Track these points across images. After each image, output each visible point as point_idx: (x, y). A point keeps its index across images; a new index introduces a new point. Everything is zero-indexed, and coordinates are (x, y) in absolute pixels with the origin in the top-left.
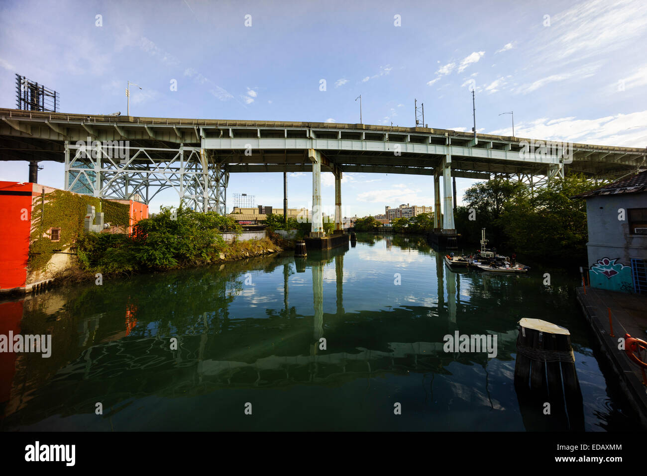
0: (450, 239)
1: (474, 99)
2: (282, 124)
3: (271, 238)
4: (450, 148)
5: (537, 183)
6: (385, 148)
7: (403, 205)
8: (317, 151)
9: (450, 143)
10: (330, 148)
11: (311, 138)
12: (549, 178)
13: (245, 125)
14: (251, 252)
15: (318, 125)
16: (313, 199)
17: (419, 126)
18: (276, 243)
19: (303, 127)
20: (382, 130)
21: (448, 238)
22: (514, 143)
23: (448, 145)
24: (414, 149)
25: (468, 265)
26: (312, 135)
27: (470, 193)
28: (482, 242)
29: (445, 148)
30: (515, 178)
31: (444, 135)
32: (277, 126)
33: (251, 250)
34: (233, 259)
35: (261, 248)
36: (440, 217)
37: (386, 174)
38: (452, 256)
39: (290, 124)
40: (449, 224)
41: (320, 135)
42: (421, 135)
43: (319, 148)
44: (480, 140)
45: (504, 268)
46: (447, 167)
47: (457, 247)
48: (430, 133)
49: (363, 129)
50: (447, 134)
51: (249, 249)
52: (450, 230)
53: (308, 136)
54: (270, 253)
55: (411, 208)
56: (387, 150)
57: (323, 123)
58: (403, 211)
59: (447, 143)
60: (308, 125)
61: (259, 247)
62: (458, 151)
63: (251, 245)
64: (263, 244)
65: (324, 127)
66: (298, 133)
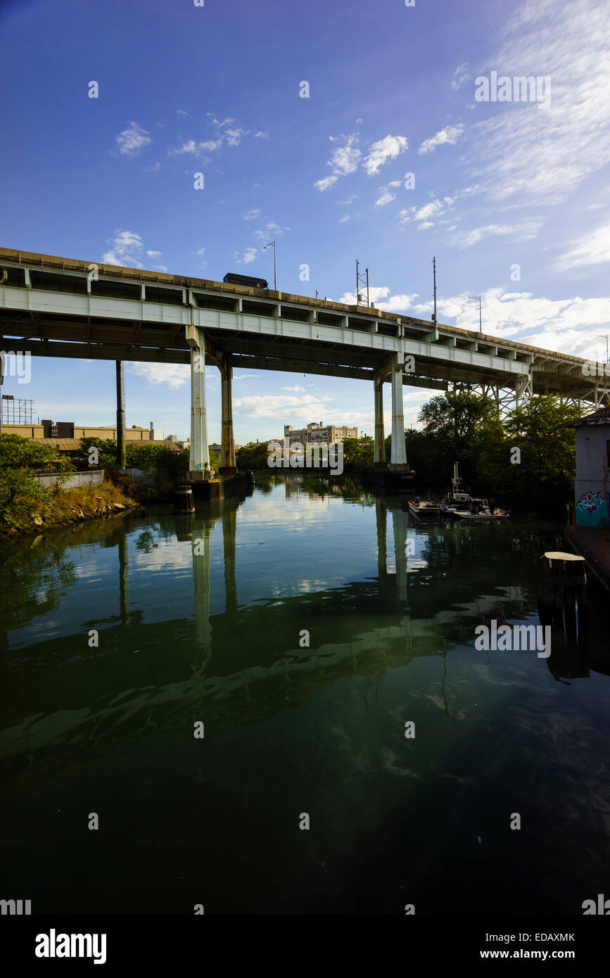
0: (405, 477)
1: (435, 272)
2: (137, 273)
3: (116, 483)
4: (403, 341)
5: (503, 399)
6: (311, 334)
7: (313, 424)
8: (200, 329)
9: (403, 335)
10: (223, 326)
11: (189, 306)
12: (517, 393)
13: (60, 266)
14: (88, 509)
15: (203, 284)
16: (193, 414)
17: (363, 304)
18: (126, 493)
19: (176, 284)
20: (307, 304)
21: (402, 477)
22: (481, 342)
23: (400, 337)
24: (353, 340)
25: (439, 512)
26: (192, 301)
27: (429, 411)
28: (454, 481)
29: (396, 341)
30: (477, 391)
31: (396, 321)
32: (127, 277)
33: (87, 506)
34: (59, 523)
35: (103, 502)
36: (386, 445)
37: (303, 374)
38: (418, 502)
39: (152, 276)
40: (399, 456)
41: (206, 302)
42: (364, 318)
43: (203, 324)
44: (442, 334)
45: (484, 514)
46: (398, 371)
47: (413, 490)
48: (378, 317)
49: (278, 300)
50: (399, 320)
51: (84, 504)
52: (400, 464)
53: (184, 301)
54: (118, 510)
55: (325, 429)
56: (314, 338)
57: (212, 282)
58: (314, 434)
59: (400, 334)
60: (187, 283)
61: (99, 501)
62: (413, 347)
63: (85, 498)
64: (103, 494)
65: (214, 290)
66: (165, 293)
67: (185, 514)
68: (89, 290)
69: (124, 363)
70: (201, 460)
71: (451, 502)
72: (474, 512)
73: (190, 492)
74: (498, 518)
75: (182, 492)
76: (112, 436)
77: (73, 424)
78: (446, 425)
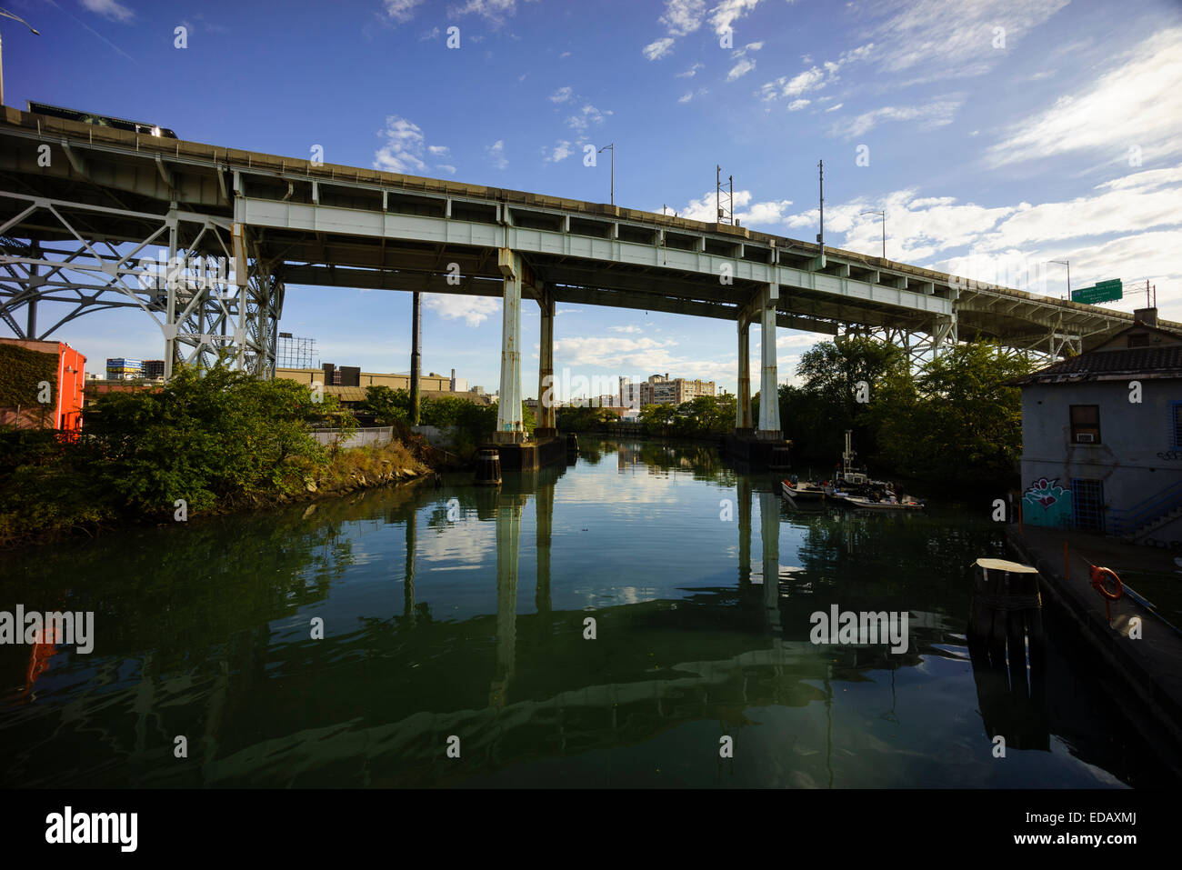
0: (778, 449)
1: (821, 179)
2: (442, 185)
3: (406, 443)
4: (777, 270)
5: (916, 347)
6: (656, 259)
7: (657, 376)
8: (516, 253)
9: (778, 261)
10: (545, 250)
11: (504, 225)
12: (935, 339)
13: (352, 178)
14: (371, 475)
15: (522, 198)
16: (504, 359)
17: (723, 221)
18: (417, 456)
19: (489, 198)
20: (652, 222)
21: (775, 449)
22: (885, 271)
23: (774, 264)
24: (711, 267)
25: (823, 497)
26: (508, 219)
27: (811, 361)
28: (846, 456)
29: (769, 270)
30: (880, 336)
31: (768, 243)
32: (431, 189)
33: (370, 471)
34: (336, 491)
35: (390, 467)
36: (752, 406)
37: (645, 311)
38: (795, 482)
39: (461, 188)
40: (770, 420)
41: (523, 220)
42: (726, 239)
43: (521, 247)
44: (829, 259)
45: (888, 503)
46: (771, 308)
47: (789, 466)
48: (743, 238)
49: (615, 216)
50: (773, 242)
51: (366, 468)
52: (771, 432)
53: (498, 218)
54: (409, 477)
55: (672, 383)
56: (661, 265)
57: (533, 195)
58: (657, 389)
59: (773, 260)
60: (502, 196)
61: (385, 464)
62: (790, 277)
63: (368, 460)
64: (390, 457)
65: (536, 204)
66: (475, 209)
67: (489, 486)
68: (385, 206)
69: (424, 295)
70: (512, 418)
71: (843, 485)
72: (873, 498)
73: (497, 458)
74: (908, 509)
75: (487, 458)
76: (404, 385)
77: (359, 369)
78: (835, 380)
